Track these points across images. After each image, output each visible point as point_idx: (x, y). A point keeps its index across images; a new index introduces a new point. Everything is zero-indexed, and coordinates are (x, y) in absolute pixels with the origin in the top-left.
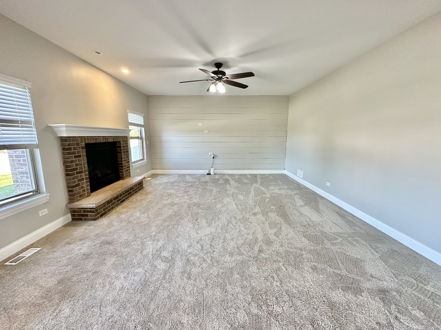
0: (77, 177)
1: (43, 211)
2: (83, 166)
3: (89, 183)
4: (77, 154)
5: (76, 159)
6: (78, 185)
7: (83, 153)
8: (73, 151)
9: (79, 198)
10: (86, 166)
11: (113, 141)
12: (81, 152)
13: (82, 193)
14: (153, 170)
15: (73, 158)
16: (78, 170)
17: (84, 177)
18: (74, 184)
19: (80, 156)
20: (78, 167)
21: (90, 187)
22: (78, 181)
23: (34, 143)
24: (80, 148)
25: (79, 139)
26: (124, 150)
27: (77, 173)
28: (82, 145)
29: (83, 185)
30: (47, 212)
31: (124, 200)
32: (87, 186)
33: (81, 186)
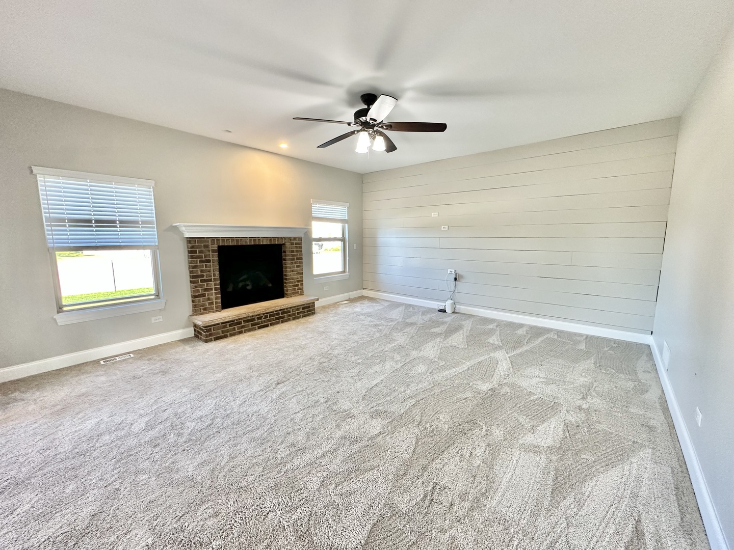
0: (201, 286)
1: (157, 318)
2: (212, 273)
3: (220, 296)
4: (205, 258)
5: (202, 264)
6: (203, 295)
7: (214, 257)
8: (197, 254)
9: (202, 310)
10: (217, 273)
11: (269, 243)
12: (211, 256)
13: (208, 306)
14: (363, 290)
15: (197, 263)
16: (205, 278)
17: (213, 287)
18: (197, 294)
19: (209, 261)
20: (205, 274)
21: (221, 300)
22: (203, 291)
23: (153, 244)
24: (209, 251)
25: (210, 240)
26: (293, 255)
27: (202, 281)
28: (214, 247)
29: (211, 297)
30: (161, 320)
31: (267, 326)
32: (216, 298)
33: (207, 297)
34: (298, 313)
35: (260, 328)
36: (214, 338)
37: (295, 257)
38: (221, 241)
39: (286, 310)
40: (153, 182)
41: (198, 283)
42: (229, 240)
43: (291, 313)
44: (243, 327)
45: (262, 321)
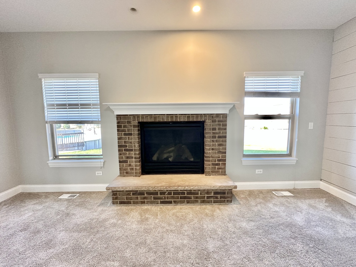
0: (125, 154)
1: (99, 172)
2: (133, 144)
4: (128, 131)
5: (125, 136)
6: (126, 162)
7: (135, 132)
8: (123, 128)
9: (125, 173)
11: (187, 120)
12: (133, 130)
13: (129, 171)
14: (321, 182)
15: (122, 135)
16: (128, 148)
17: (134, 156)
18: (123, 160)
19: (131, 134)
20: (127, 145)
22: (126, 158)
23: (97, 120)
24: (131, 126)
25: (132, 117)
26: (214, 133)
27: (125, 150)
28: (135, 123)
29: (132, 164)
30: (101, 174)
31: (170, 202)
32: (136, 166)
33: (129, 163)
34: (208, 197)
35: (162, 203)
36: (119, 202)
37: (217, 135)
38: (140, 117)
39: (193, 191)
40: (98, 74)
41: (123, 151)
42: (148, 117)
43: (199, 195)
44: (145, 198)
45: (165, 197)
